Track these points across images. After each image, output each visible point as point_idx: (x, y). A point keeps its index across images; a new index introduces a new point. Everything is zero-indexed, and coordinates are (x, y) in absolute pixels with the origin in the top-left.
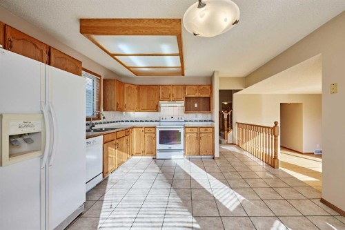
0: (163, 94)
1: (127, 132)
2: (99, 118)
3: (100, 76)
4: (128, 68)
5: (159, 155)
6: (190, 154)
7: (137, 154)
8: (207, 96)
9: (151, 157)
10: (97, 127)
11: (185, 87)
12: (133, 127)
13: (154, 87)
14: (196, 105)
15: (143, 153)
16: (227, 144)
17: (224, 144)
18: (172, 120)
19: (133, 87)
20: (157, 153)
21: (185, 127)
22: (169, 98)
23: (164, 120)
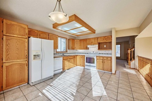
0: (89, 42)
1: (75, 57)
2: (67, 52)
3: (67, 38)
4: (72, 34)
5: (86, 67)
6: (98, 69)
7: (79, 65)
8: (110, 41)
9: (83, 68)
10: (65, 55)
11: (98, 38)
12: (77, 55)
13: (85, 40)
14: (105, 46)
15: (80, 65)
16: (130, 68)
17: (128, 68)
18: (93, 53)
19: (78, 40)
20: (85, 66)
21: (97, 56)
22: (91, 44)
23: (90, 53)
